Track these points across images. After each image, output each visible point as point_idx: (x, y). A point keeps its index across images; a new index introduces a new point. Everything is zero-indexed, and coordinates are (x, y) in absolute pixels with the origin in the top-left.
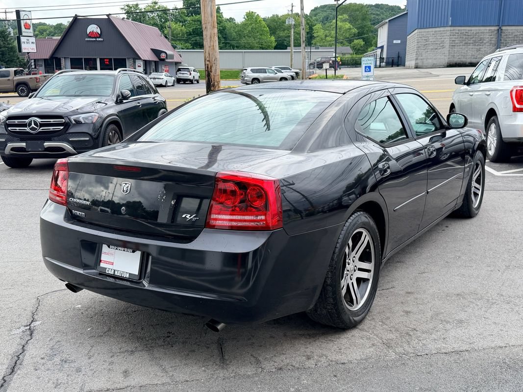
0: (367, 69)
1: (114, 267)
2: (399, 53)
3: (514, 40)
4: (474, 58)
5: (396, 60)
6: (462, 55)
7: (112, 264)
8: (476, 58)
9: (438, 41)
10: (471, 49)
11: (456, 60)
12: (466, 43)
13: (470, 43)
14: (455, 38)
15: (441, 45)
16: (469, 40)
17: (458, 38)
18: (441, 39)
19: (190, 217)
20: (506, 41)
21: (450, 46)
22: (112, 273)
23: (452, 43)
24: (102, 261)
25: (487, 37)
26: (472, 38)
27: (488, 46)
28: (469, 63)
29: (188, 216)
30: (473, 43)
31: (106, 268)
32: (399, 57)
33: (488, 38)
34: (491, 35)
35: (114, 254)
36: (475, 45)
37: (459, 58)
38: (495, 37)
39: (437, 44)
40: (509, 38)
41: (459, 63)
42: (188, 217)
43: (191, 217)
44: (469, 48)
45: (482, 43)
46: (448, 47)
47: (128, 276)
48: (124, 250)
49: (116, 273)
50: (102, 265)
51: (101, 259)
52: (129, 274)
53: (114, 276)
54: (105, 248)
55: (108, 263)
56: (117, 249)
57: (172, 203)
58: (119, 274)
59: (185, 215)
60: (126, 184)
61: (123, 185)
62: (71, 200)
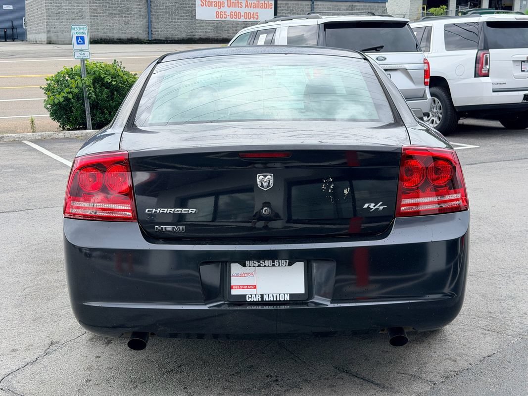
0: (80, 40)
1: (259, 291)
2: (12, 23)
3: (167, 13)
4: (122, 33)
5: (9, 32)
6: (107, 29)
7: (255, 287)
8: (125, 33)
9: (74, 9)
10: (117, 22)
11: (101, 35)
12: (111, 14)
13: (115, 14)
14: (96, 6)
15: (80, 14)
16: (115, 10)
17: (99, 6)
18: (79, 6)
19: (374, 206)
20: (157, 13)
21: (91, 16)
22: (259, 299)
23: (94, 13)
24: (234, 287)
25: (135, 6)
26: (117, 7)
27: (137, 18)
28: (118, 39)
29: (372, 205)
30: (119, 14)
31: (246, 295)
32: (13, 28)
33: (137, 8)
34: (139, 5)
35: (254, 273)
36: (122, 17)
37: (105, 33)
38: (145, 8)
39: (73, 13)
40: (161, 9)
41: (105, 39)
42: (371, 207)
43: (376, 207)
44: (116, 20)
45: (130, 14)
46: (88, 17)
47: (288, 298)
48: (273, 265)
49: (266, 298)
50: (234, 292)
51: (232, 285)
52: (290, 294)
53: (262, 303)
54: (235, 268)
55: (248, 287)
56: (259, 266)
57: (346, 192)
58: (271, 299)
59: (366, 206)
60: (265, 176)
61: (260, 178)
62: (148, 211)
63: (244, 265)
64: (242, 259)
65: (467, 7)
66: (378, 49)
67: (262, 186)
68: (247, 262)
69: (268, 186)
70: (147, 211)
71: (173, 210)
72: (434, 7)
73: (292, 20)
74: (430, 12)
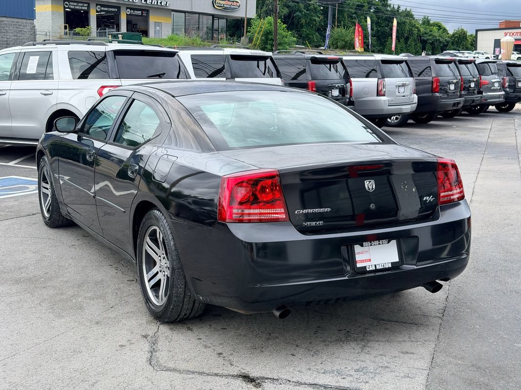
1: (373, 263)
7: (370, 260)
22: (374, 268)
24: (358, 262)
31: (366, 267)
35: (369, 250)
42: (427, 199)
43: (430, 199)
47: (390, 265)
48: (379, 244)
49: (378, 267)
50: (359, 265)
51: (357, 260)
52: (391, 263)
53: (376, 271)
54: (357, 248)
55: (366, 261)
56: (371, 245)
57: (414, 190)
58: (381, 267)
59: (425, 199)
60: (370, 182)
61: (367, 183)
62: (298, 212)
63: (362, 246)
64: (361, 241)
65: (114, 30)
66: (161, 76)
67: (369, 189)
68: (364, 243)
69: (373, 189)
70: (296, 213)
71: (315, 210)
72: (80, 27)
73: (69, 44)
74: (76, 32)
